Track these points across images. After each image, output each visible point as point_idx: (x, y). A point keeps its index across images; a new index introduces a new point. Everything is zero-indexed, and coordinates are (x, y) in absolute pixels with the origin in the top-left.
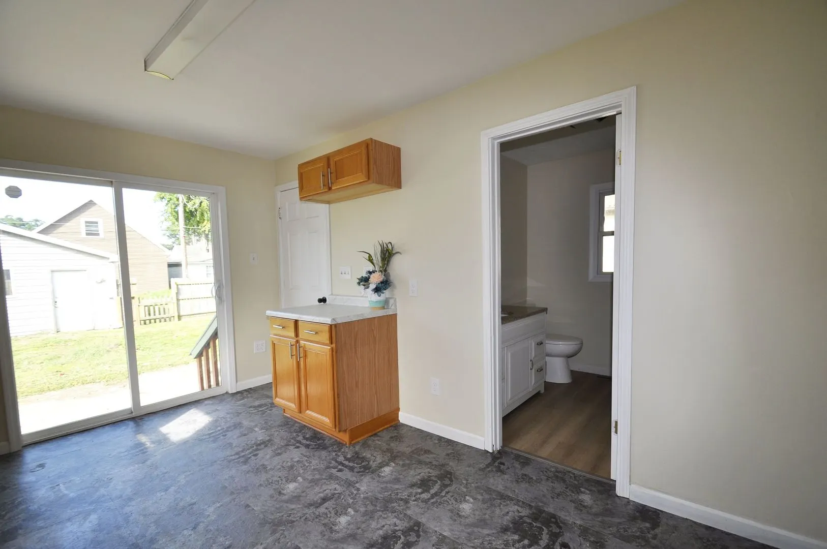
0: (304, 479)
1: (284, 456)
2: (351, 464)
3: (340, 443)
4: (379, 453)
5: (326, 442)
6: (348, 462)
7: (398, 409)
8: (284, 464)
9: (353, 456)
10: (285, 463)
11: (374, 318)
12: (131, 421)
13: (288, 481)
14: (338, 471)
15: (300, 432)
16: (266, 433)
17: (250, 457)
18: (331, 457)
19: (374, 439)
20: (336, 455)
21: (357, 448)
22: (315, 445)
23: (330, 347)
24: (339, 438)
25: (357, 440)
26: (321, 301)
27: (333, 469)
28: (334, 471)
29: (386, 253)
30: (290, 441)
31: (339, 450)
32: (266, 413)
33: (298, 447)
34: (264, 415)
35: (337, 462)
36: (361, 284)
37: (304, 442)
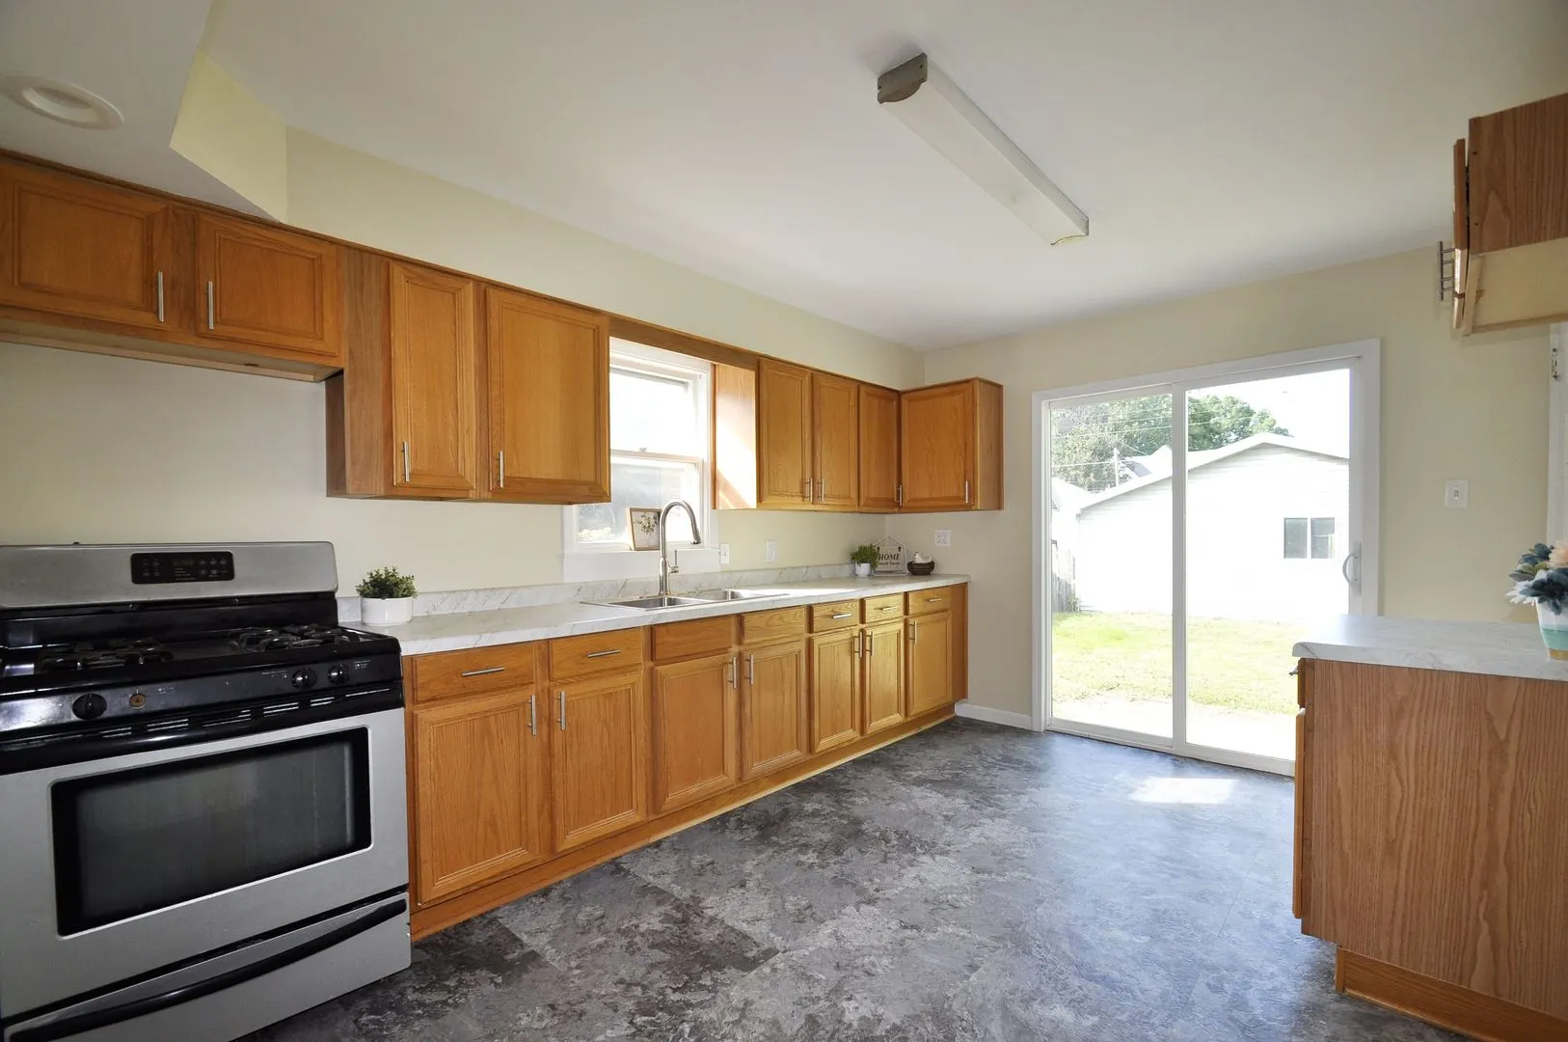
11: (1501, 679)
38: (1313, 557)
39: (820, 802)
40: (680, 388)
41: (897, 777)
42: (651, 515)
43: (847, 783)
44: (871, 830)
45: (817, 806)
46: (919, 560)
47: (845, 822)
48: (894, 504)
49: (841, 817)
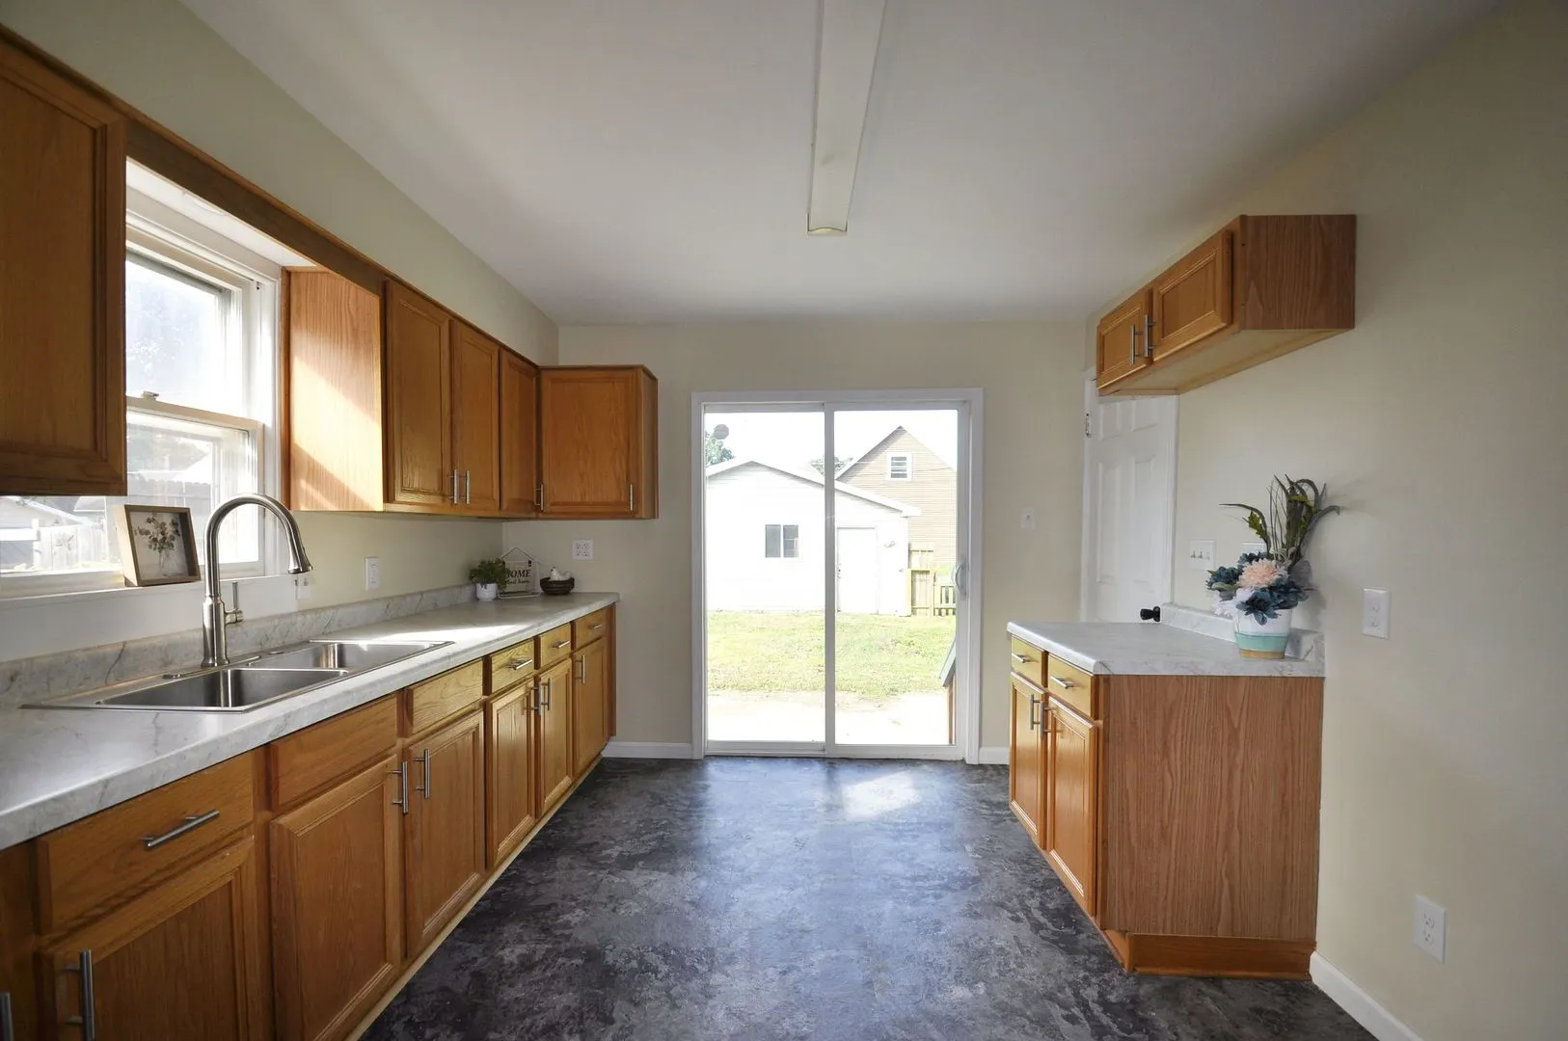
0: (989, 994)
1: (983, 923)
2: (1105, 1020)
3: (1111, 956)
4: (1195, 1032)
5: (1082, 936)
6: (1100, 1009)
7: (1312, 945)
8: (973, 940)
9: (1122, 1004)
10: (977, 938)
11: (1236, 678)
12: (819, 761)
13: (958, 979)
14: (1067, 1018)
15: (1042, 888)
16: (980, 862)
17: (928, 896)
18: (1071, 977)
19: (1204, 989)
20: (1085, 978)
21: (1145, 989)
22: (1054, 933)
23: (1091, 726)
24: (1113, 944)
25: (1154, 970)
26: (1146, 614)
27: (1057, 1006)
28: (1057, 1012)
29: (1302, 508)
30: (1010, 900)
31: (1100, 971)
32: (1002, 824)
33: (1017, 920)
34: (996, 827)
35: (1076, 994)
36: (1214, 586)
37: (1037, 914)
38: (785, 556)
39: (521, 941)
40: (209, 299)
41: (595, 864)
42: (167, 519)
43: (537, 896)
44: (621, 961)
45: (520, 949)
46: (556, 576)
47: (579, 961)
48: (533, 507)
49: (569, 954)
